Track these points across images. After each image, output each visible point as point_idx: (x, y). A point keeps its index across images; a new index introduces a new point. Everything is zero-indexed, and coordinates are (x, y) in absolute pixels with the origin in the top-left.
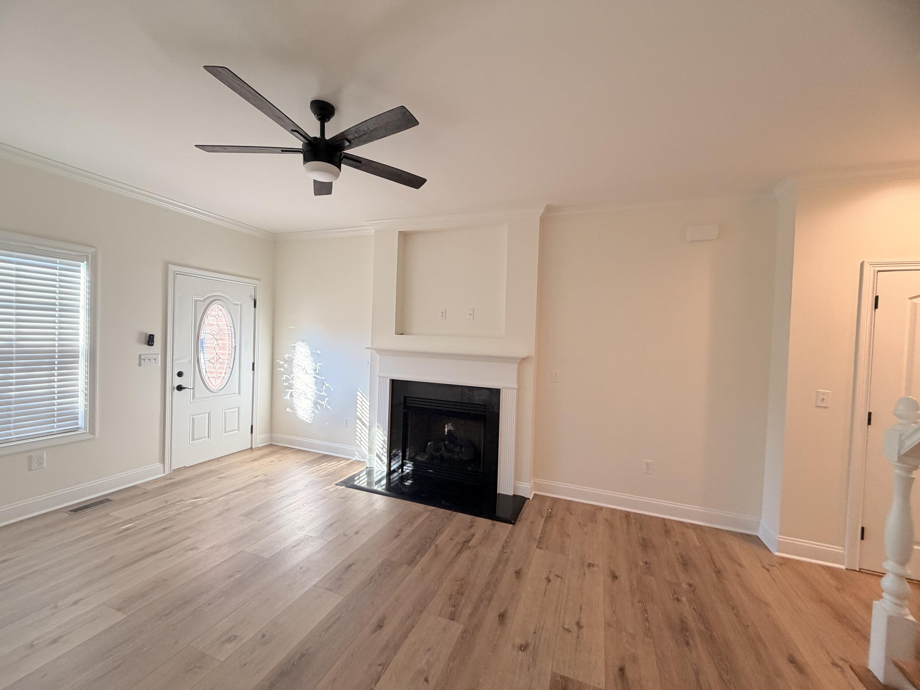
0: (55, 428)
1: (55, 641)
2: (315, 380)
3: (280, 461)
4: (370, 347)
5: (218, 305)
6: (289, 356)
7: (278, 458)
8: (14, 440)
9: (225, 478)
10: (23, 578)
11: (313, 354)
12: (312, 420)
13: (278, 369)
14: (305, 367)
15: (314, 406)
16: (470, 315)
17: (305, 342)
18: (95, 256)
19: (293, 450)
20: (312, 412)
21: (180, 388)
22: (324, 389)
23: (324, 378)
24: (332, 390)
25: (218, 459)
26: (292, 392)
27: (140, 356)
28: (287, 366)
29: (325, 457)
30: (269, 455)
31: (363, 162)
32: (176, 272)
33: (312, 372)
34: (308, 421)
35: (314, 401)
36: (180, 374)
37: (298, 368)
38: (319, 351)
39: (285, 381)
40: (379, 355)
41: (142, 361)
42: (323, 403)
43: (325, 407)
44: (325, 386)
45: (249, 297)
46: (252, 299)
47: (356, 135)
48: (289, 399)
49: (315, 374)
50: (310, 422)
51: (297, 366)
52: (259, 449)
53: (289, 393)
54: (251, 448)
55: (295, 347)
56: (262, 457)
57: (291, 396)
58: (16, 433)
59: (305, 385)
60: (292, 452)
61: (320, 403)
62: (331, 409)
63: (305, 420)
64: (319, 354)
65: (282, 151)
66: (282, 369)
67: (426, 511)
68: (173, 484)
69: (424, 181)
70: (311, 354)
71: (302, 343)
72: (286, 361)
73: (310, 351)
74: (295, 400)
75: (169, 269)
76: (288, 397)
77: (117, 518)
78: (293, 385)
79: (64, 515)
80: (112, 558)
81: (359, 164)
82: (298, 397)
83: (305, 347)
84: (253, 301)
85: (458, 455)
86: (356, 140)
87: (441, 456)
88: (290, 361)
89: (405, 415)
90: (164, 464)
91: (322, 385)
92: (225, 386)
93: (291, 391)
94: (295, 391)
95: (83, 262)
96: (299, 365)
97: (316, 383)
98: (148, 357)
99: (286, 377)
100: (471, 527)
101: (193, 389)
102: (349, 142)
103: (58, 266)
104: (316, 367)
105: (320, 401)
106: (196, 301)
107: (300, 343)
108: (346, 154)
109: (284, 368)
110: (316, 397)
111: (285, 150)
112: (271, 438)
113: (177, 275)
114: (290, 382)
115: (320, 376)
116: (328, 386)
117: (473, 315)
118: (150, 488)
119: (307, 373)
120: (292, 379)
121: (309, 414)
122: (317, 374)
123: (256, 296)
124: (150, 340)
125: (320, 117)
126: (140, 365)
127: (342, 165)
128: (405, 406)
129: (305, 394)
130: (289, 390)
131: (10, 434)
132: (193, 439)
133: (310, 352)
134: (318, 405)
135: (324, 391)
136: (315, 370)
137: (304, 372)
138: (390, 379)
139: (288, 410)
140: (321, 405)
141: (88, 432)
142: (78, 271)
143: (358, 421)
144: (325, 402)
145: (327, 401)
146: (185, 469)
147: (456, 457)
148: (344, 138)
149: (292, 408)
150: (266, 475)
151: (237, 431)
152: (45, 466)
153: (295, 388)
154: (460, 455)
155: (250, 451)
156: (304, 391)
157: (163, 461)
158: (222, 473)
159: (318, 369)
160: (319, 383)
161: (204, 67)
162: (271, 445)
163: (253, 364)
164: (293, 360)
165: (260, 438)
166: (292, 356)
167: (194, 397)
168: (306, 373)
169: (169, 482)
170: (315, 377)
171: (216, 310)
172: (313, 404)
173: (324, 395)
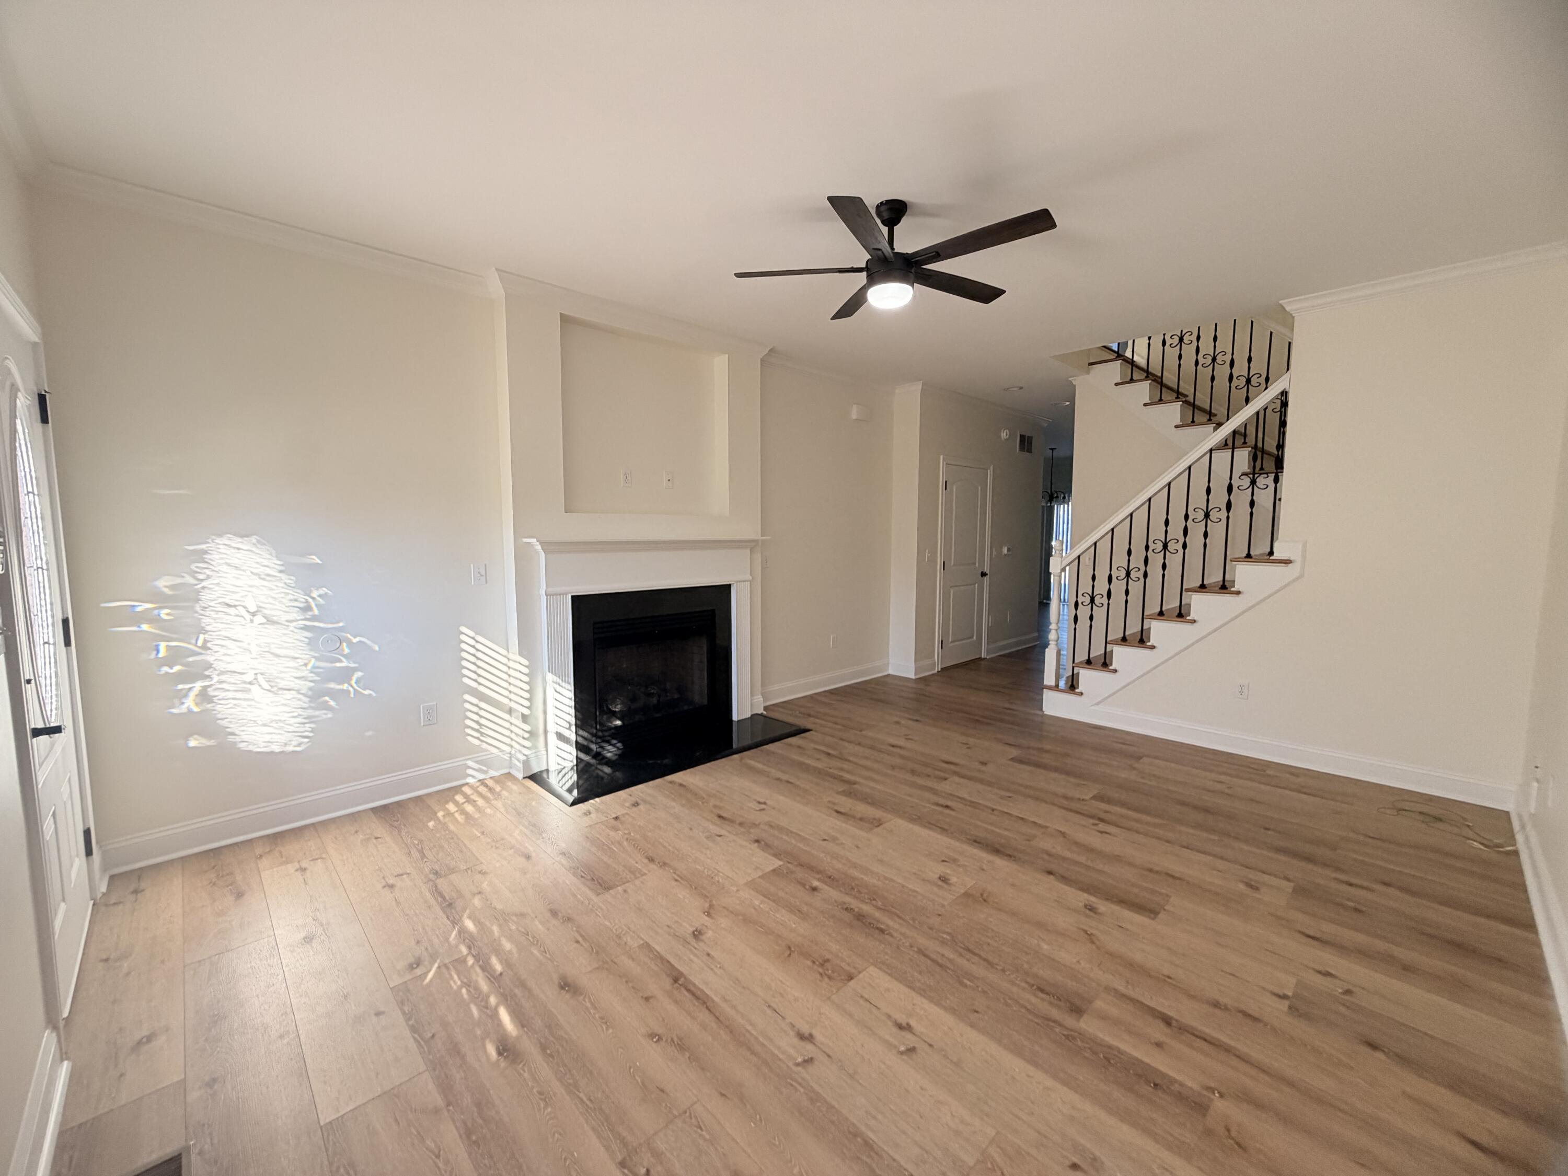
2: (310, 636)
6: (180, 582)
11: (291, 569)
12: (305, 740)
14: (258, 607)
15: (309, 703)
17: (253, 538)
20: (304, 721)
22: (345, 652)
23: (340, 624)
24: (377, 648)
26: (206, 687)
28: (168, 614)
33: (294, 615)
34: (290, 749)
35: (309, 688)
37: (227, 614)
40: (546, 553)
42: (343, 687)
43: (351, 696)
44: (349, 643)
48: (196, 709)
49: (304, 619)
50: (299, 749)
51: (220, 608)
55: (203, 552)
57: (204, 698)
59: (266, 654)
61: (329, 690)
62: (374, 694)
63: (278, 750)
64: (315, 564)
66: (146, 627)
70: (282, 568)
71: (238, 540)
72: (166, 600)
73: (278, 559)
74: (222, 708)
76: (187, 705)
78: (209, 667)
82: (238, 695)
83: (252, 549)
88: (183, 599)
91: (338, 643)
93: (198, 685)
94: (221, 682)
96: (229, 606)
97: (312, 643)
99: (170, 646)
104: (307, 601)
105: (331, 686)
107: (230, 540)
109: (159, 621)
110: (315, 679)
114: (192, 659)
115: (325, 623)
116: (360, 642)
119: (270, 622)
120: (205, 647)
121: (292, 729)
122: (314, 618)
128: (594, 640)
129: (266, 680)
130: (194, 682)
133: (279, 562)
134: (327, 698)
135: (343, 656)
136: (305, 609)
137: (259, 622)
138: (573, 597)
139: (193, 742)
144: (353, 682)
145: (358, 679)
149: (214, 731)
153: (222, 673)
156: (264, 673)
159: (316, 605)
160: (324, 640)
164: (198, 591)
166: (193, 581)
168: (268, 621)
170: (306, 628)
172: (305, 700)
173: (347, 667)
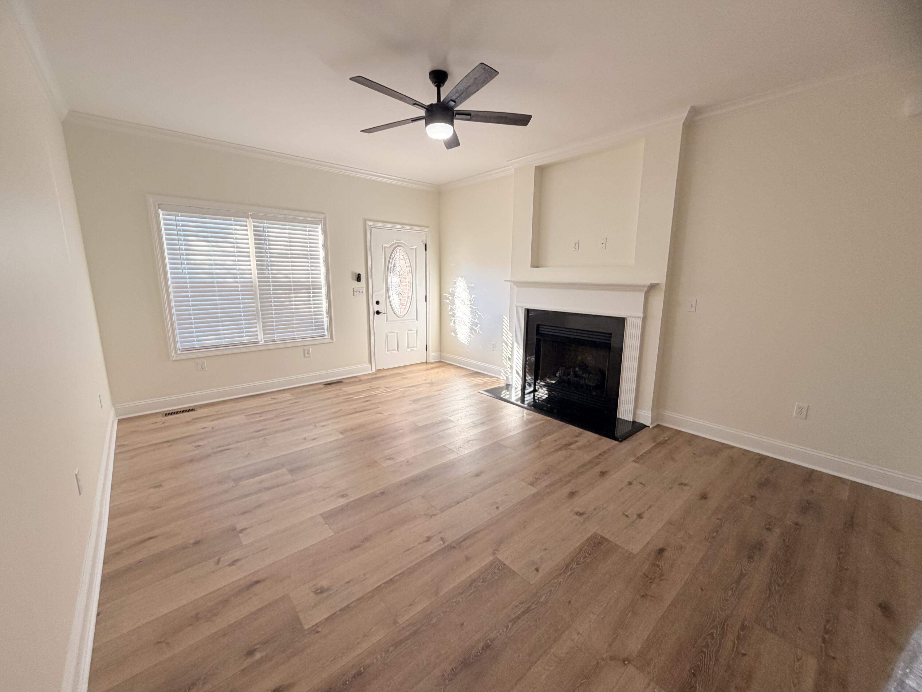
0: (313, 334)
1: (314, 439)
2: (471, 310)
3: (443, 372)
4: (510, 279)
5: (400, 250)
6: (453, 289)
7: (442, 370)
8: (296, 338)
9: (406, 378)
10: (303, 411)
11: (469, 288)
12: (469, 342)
13: (445, 301)
14: (463, 299)
15: (470, 331)
16: (603, 244)
17: (463, 278)
18: (325, 219)
19: (455, 366)
20: (469, 336)
21: (378, 313)
22: (477, 317)
23: (477, 308)
24: (483, 318)
25: (404, 367)
26: (455, 320)
27: (354, 289)
28: (451, 298)
29: (477, 374)
30: (437, 367)
31: (473, 114)
32: (371, 227)
33: (469, 303)
34: (466, 343)
35: (470, 326)
36: (378, 303)
37: (458, 300)
38: (473, 284)
39: (450, 311)
40: (517, 287)
41: (355, 292)
42: (476, 329)
43: (478, 332)
44: (478, 315)
45: (421, 242)
46: (424, 244)
47: (457, 95)
48: (453, 325)
49: (470, 304)
50: (467, 344)
51: (458, 298)
52: (432, 363)
53: (453, 320)
54: (427, 362)
55: (456, 282)
56: (432, 368)
57: (454, 323)
58: (298, 335)
59: (464, 314)
60: (453, 368)
61: (474, 328)
62: (482, 334)
63: (464, 343)
64: (473, 287)
65: (412, 121)
66: (448, 301)
67: (542, 420)
68: (376, 378)
69: (529, 117)
70: (467, 288)
71: (461, 278)
72: (450, 294)
73: (467, 284)
74: (457, 326)
75: (367, 224)
76: (452, 324)
77: (345, 391)
78: (455, 314)
79: (321, 386)
80: (340, 410)
81: (469, 117)
82: (459, 324)
83: (463, 281)
84: (424, 245)
85: (585, 380)
86: (459, 98)
87: (569, 379)
88: (453, 294)
89: (538, 341)
90: (371, 364)
91: (475, 314)
92: (406, 313)
93: (454, 318)
94: (457, 319)
95: (319, 225)
96: (459, 298)
97: (471, 312)
98: (358, 289)
99: (451, 307)
100: (577, 436)
101: (386, 313)
102: (454, 101)
103: (307, 229)
104: (471, 299)
105: (474, 327)
106: (385, 248)
107: (459, 278)
108: (457, 111)
109: (449, 300)
110: (471, 324)
111: (414, 120)
112: (441, 356)
113: (372, 228)
114: (453, 311)
115: (474, 306)
116: (480, 315)
117: (605, 245)
118: (363, 378)
119: (465, 304)
120: (455, 309)
121: (466, 338)
122: (472, 304)
123: (426, 242)
124: (359, 278)
125: (436, 84)
126: (354, 295)
127: (455, 121)
128: (538, 333)
129: (464, 321)
131: (294, 335)
132: (388, 350)
133: (467, 286)
134: (473, 331)
135: (477, 318)
136: (470, 301)
137: (463, 303)
138: (525, 309)
139: (453, 334)
140: (475, 330)
141: (330, 338)
142: (317, 232)
143: (504, 344)
144: (478, 328)
145: (479, 327)
146: (383, 370)
147: (582, 382)
148: (449, 99)
149: (455, 333)
150: (432, 380)
151: (416, 348)
152: (311, 356)
153: (457, 317)
154: (586, 380)
155: (425, 364)
156: (463, 319)
157: (370, 362)
158: (404, 375)
159: (473, 300)
160: (474, 312)
161: (351, 79)
162: (440, 362)
163: (426, 297)
164: (454, 293)
165: (433, 355)
166: (454, 290)
167: (387, 320)
169: (374, 376)
170: (470, 307)
171: (399, 254)
172: (469, 330)
173: (477, 322)
